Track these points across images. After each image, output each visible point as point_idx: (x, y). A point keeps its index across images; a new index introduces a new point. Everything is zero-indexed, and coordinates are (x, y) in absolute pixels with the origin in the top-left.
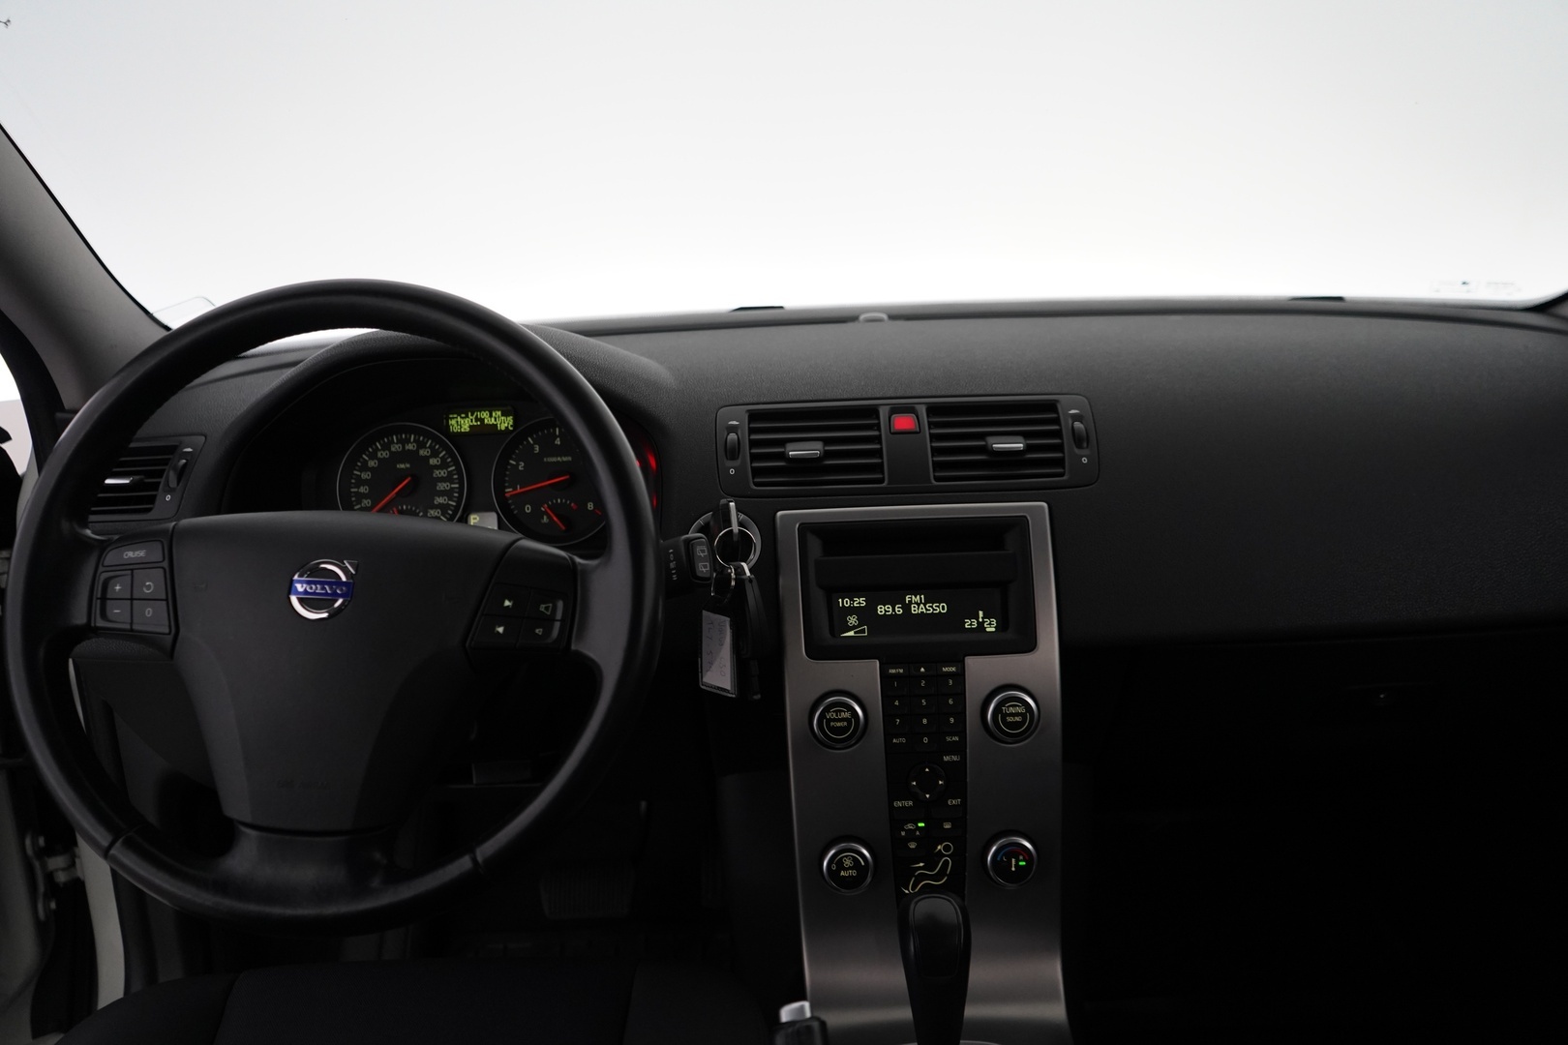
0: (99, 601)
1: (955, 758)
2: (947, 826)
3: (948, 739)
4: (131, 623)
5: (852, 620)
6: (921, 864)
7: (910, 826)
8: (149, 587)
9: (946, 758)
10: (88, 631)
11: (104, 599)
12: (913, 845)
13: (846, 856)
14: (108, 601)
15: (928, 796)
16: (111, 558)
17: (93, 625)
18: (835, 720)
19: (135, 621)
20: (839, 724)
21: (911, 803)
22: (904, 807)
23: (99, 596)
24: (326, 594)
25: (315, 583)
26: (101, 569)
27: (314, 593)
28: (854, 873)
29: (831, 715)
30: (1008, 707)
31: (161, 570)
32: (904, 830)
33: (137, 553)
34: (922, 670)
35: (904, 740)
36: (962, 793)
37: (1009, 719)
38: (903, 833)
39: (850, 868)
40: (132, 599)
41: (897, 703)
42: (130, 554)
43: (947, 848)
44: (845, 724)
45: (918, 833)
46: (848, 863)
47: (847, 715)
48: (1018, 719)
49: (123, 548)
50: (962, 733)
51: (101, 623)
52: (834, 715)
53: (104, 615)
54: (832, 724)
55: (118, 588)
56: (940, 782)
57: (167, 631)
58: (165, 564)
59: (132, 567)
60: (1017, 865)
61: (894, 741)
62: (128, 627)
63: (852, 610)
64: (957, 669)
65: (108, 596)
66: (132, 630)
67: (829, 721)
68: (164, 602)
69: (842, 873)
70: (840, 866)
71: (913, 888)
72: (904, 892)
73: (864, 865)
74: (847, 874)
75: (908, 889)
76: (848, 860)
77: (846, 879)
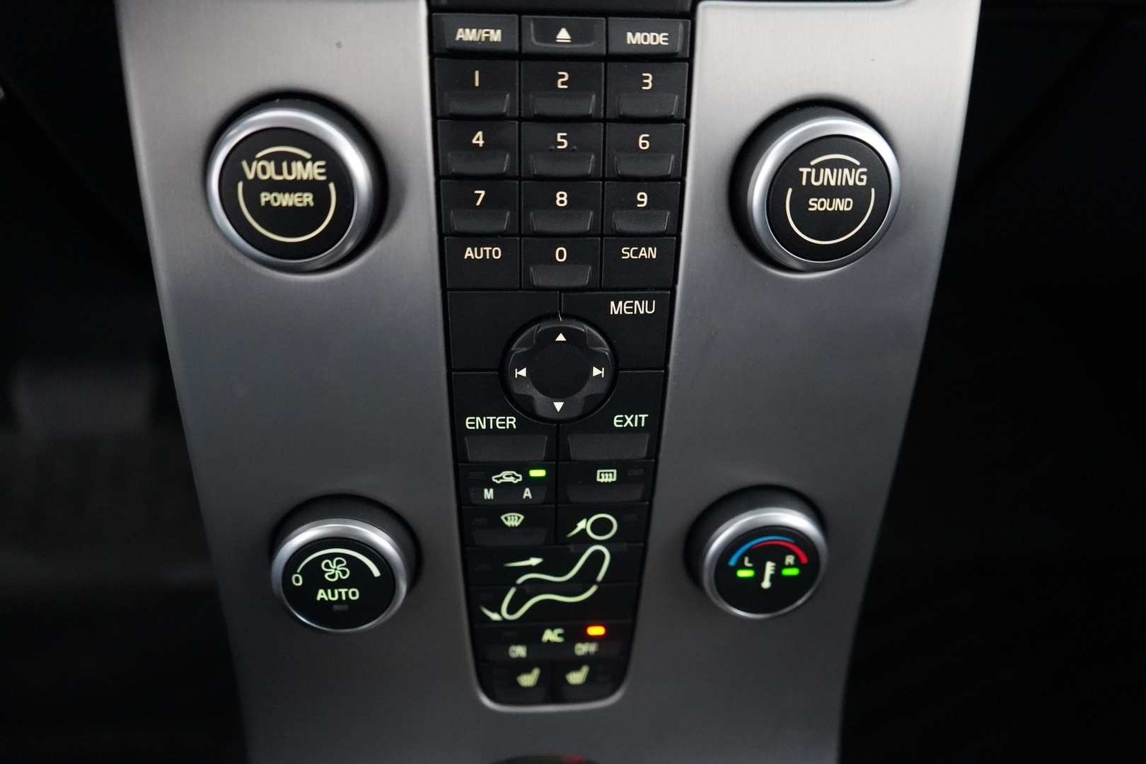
1: (642, 308)
2: (607, 476)
3: (628, 253)
6: (534, 561)
7: (507, 477)
9: (617, 308)
12: (513, 520)
13: (331, 556)
15: (558, 406)
18: (272, 186)
20: (287, 200)
21: (511, 421)
22: (491, 432)
28: (354, 594)
29: (261, 168)
30: (818, 167)
32: (491, 485)
34: (563, 35)
35: (496, 253)
36: (653, 399)
37: (815, 205)
38: (489, 494)
39: (340, 584)
41: (479, 139)
43: (601, 527)
44: (308, 199)
45: (527, 493)
46: (335, 571)
47: (312, 171)
48: (841, 205)
50: (669, 240)
52: (271, 167)
54: (265, 197)
56: (596, 372)
60: (776, 577)
61: (469, 253)
64: (671, 38)
67: (255, 187)
69: (321, 594)
70: (315, 576)
71: (511, 610)
72: (488, 618)
73: (376, 573)
74: (333, 596)
75: (500, 613)
76: (339, 562)
77: (336, 607)
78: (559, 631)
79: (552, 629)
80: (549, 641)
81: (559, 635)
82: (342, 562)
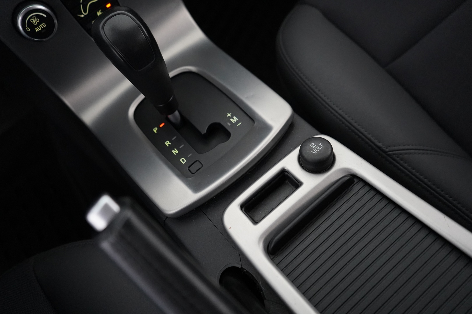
13: (31, 17)
28: (44, 25)
39: (39, 24)
46: (35, 21)
69: (37, 30)
71: (85, 12)
72: (81, 17)
73: (45, 16)
74: (40, 28)
75: (83, 14)
76: (34, 18)
77: (43, 32)
78: (100, 11)
79: (98, 11)
80: (99, 15)
81: (101, 12)
82: (35, 18)
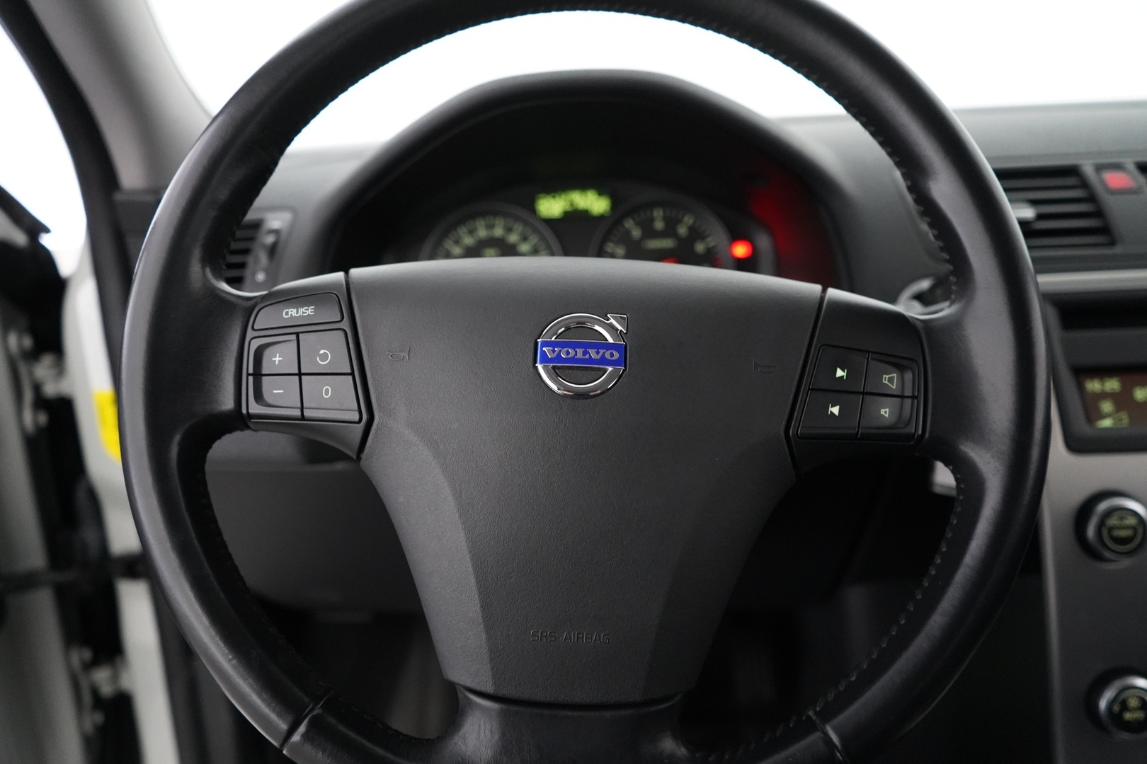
0: (251, 378)
4: (302, 409)
5: (1107, 407)
8: (324, 357)
10: (238, 420)
11: (258, 375)
13: (1132, 694)
14: (264, 378)
16: (264, 319)
17: (244, 411)
18: (1117, 528)
19: (304, 406)
20: (1124, 533)
23: (251, 371)
24: (591, 360)
25: (574, 346)
26: (250, 334)
27: (573, 360)
28: (1141, 714)
29: (1113, 521)
31: (341, 334)
33: (301, 310)
39: (1135, 709)
40: (300, 374)
42: (292, 312)
44: (1130, 533)
46: (1134, 702)
47: (1132, 522)
49: (280, 305)
51: (255, 409)
52: (1117, 522)
53: (259, 397)
54: (1115, 533)
55: (277, 359)
57: (356, 418)
58: (345, 325)
59: (297, 331)
62: (297, 413)
63: (1104, 395)
65: (264, 372)
66: (303, 418)
67: (1111, 529)
68: (350, 377)
69: (1126, 715)
70: (1124, 706)
